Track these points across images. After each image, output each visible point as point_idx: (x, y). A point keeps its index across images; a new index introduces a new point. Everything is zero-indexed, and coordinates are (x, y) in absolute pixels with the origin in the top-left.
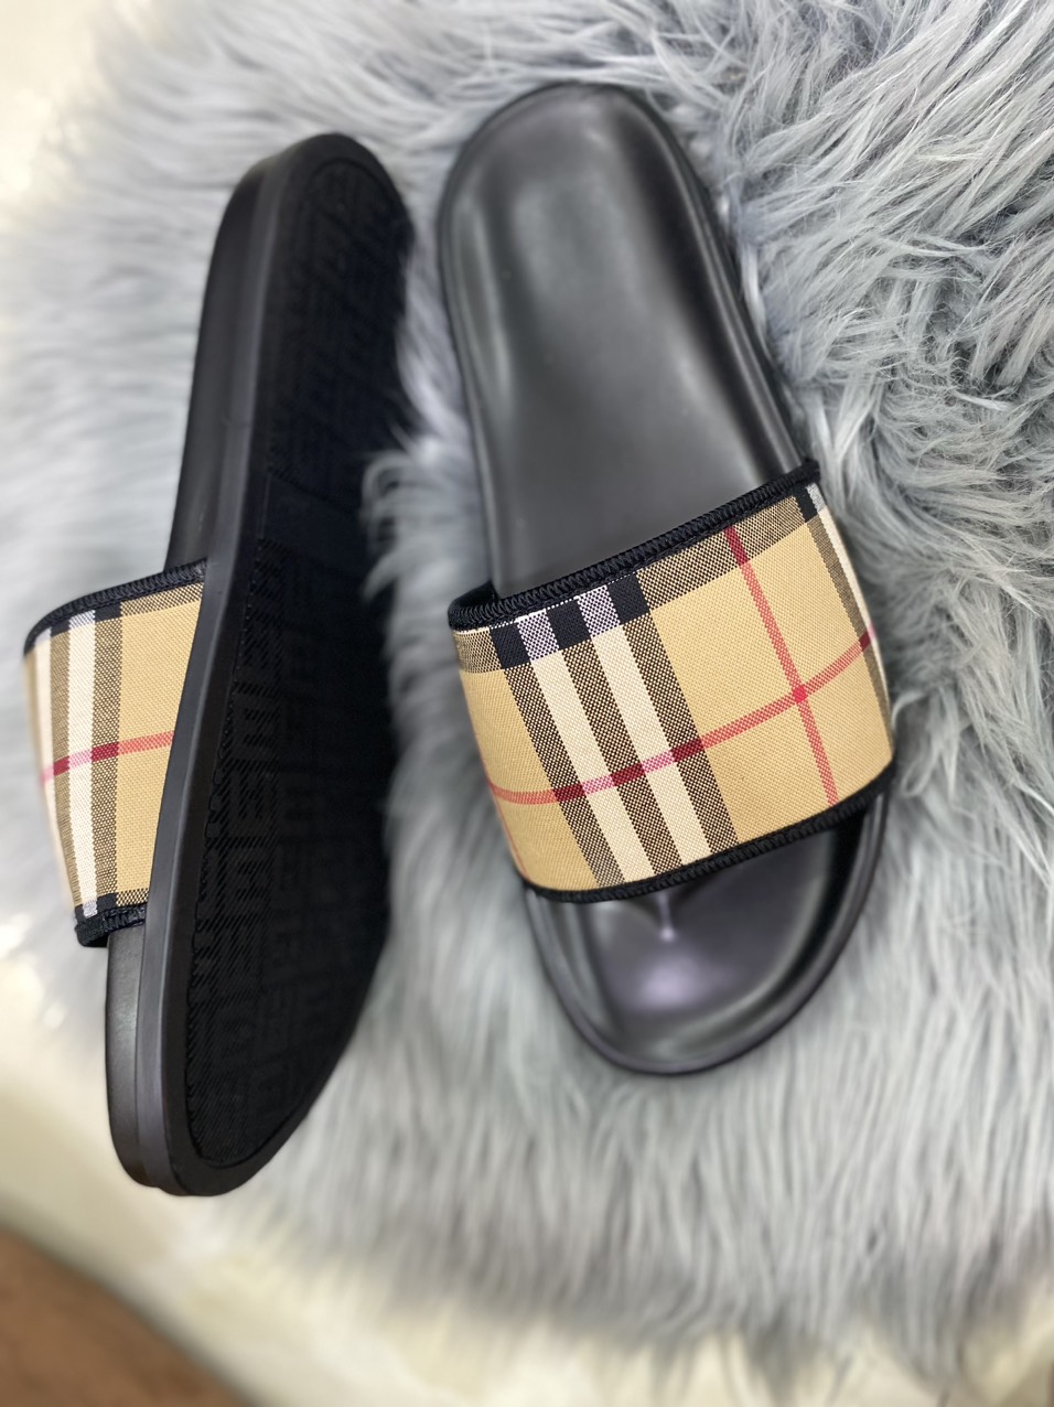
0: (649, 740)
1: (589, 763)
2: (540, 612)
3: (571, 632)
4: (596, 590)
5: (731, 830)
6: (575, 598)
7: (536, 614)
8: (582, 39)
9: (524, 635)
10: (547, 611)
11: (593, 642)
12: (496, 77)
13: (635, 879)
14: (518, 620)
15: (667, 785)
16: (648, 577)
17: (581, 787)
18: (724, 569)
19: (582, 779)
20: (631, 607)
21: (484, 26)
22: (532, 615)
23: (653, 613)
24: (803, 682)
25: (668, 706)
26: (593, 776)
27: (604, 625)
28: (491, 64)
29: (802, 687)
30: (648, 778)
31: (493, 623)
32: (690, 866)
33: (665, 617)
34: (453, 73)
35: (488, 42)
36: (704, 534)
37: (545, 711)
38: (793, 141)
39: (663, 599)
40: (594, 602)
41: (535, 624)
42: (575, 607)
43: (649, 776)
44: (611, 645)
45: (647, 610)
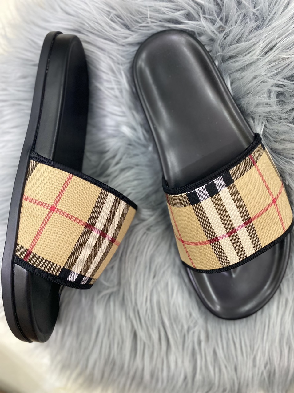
0: (237, 221)
1: (219, 230)
2: (203, 187)
3: (213, 191)
4: (219, 178)
5: (260, 244)
6: (213, 181)
7: (202, 187)
8: (177, 15)
9: (198, 194)
10: (205, 186)
11: (219, 194)
12: (150, 24)
13: (234, 263)
14: (196, 190)
15: (243, 234)
16: (232, 172)
17: (218, 238)
18: (251, 167)
19: (218, 236)
20: (229, 181)
21: (148, 9)
22: (200, 188)
23: (235, 182)
24: (275, 197)
25: (242, 210)
26: (221, 235)
27: (222, 188)
28: (149, 20)
29: (274, 199)
30: (237, 232)
31: (187, 192)
32: (249, 256)
33: (238, 183)
34: (138, 22)
35: (149, 13)
36: (244, 157)
37: (206, 217)
38: (241, 48)
39: (237, 178)
40: (219, 181)
41: (201, 191)
42: (213, 183)
43: (238, 232)
44: (224, 193)
45: (233, 182)
